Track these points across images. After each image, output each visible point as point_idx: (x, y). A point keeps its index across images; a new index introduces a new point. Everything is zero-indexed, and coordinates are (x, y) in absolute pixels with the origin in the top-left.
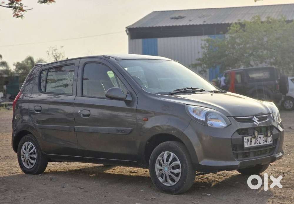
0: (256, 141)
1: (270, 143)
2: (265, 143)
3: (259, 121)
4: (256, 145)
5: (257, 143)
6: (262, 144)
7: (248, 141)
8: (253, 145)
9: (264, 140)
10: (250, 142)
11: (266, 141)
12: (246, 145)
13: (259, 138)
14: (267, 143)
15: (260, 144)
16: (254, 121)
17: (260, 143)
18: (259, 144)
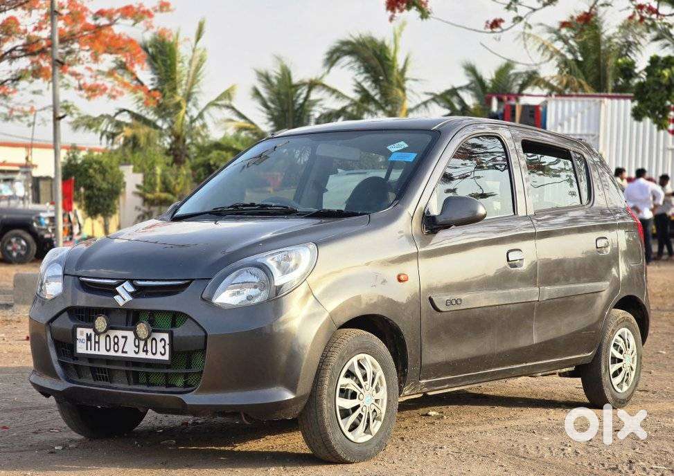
0: (112, 343)
1: (158, 357)
2: (142, 355)
3: (131, 294)
4: (112, 353)
5: (116, 349)
6: (131, 354)
7: (89, 338)
8: (103, 352)
9: (138, 347)
10: (95, 342)
11: (144, 351)
12: (81, 348)
13: (123, 337)
14: (150, 356)
15: (124, 355)
16: (117, 293)
17: (123, 352)
18: (120, 354)
